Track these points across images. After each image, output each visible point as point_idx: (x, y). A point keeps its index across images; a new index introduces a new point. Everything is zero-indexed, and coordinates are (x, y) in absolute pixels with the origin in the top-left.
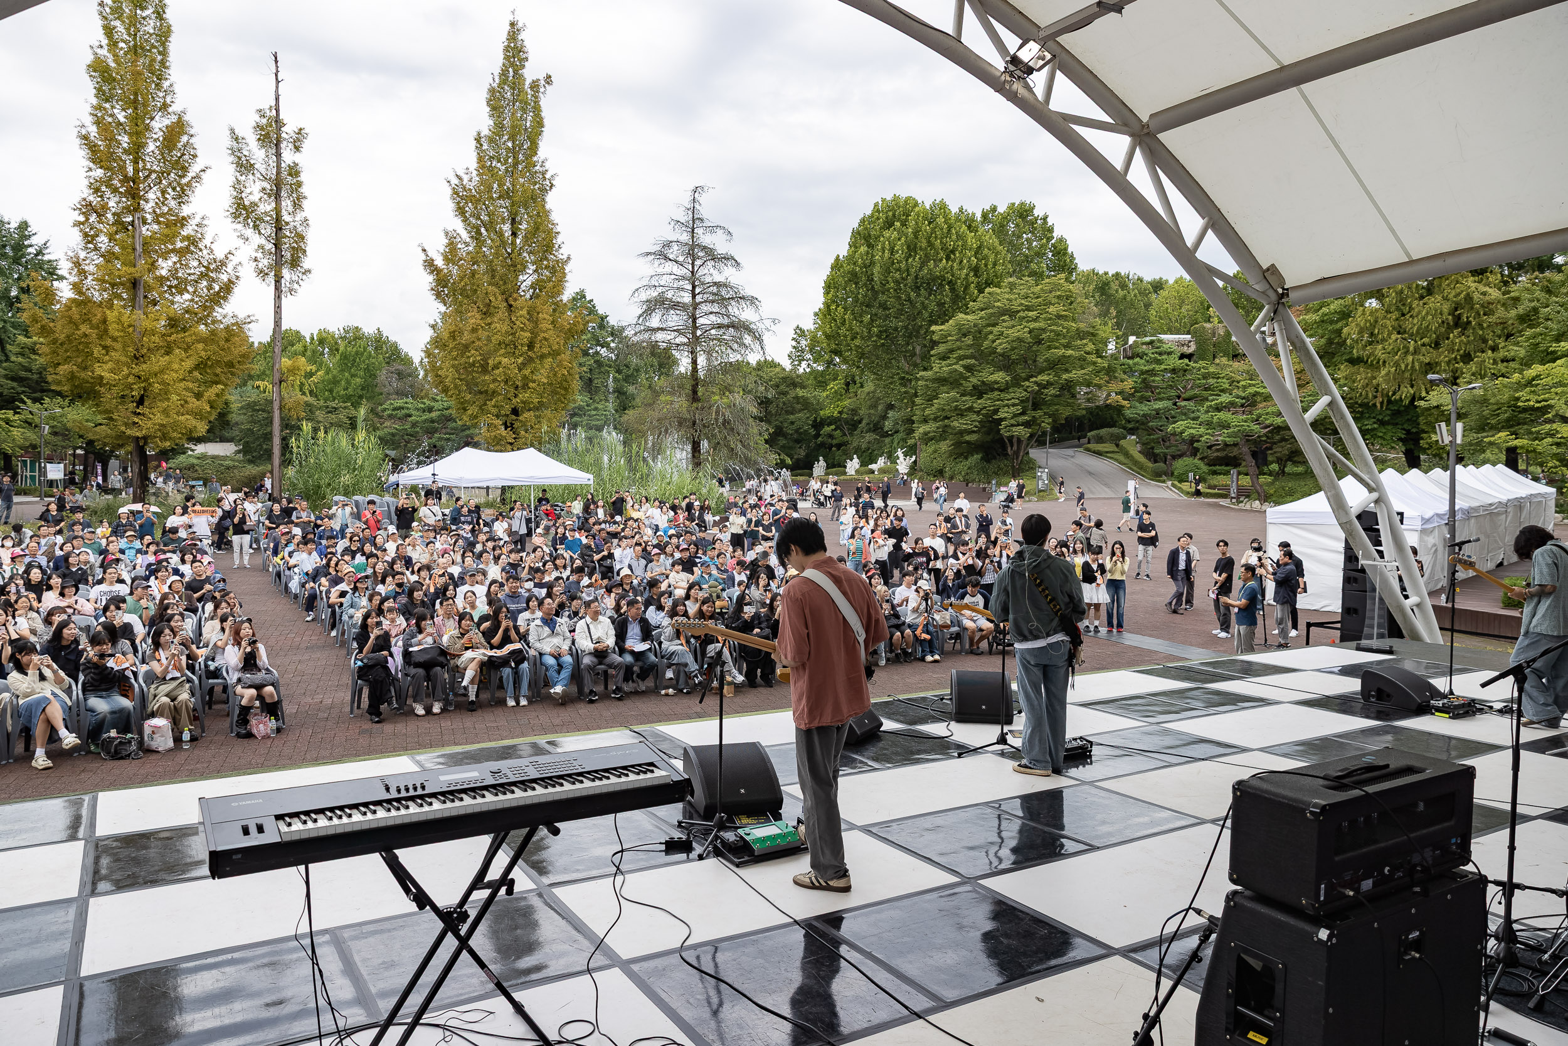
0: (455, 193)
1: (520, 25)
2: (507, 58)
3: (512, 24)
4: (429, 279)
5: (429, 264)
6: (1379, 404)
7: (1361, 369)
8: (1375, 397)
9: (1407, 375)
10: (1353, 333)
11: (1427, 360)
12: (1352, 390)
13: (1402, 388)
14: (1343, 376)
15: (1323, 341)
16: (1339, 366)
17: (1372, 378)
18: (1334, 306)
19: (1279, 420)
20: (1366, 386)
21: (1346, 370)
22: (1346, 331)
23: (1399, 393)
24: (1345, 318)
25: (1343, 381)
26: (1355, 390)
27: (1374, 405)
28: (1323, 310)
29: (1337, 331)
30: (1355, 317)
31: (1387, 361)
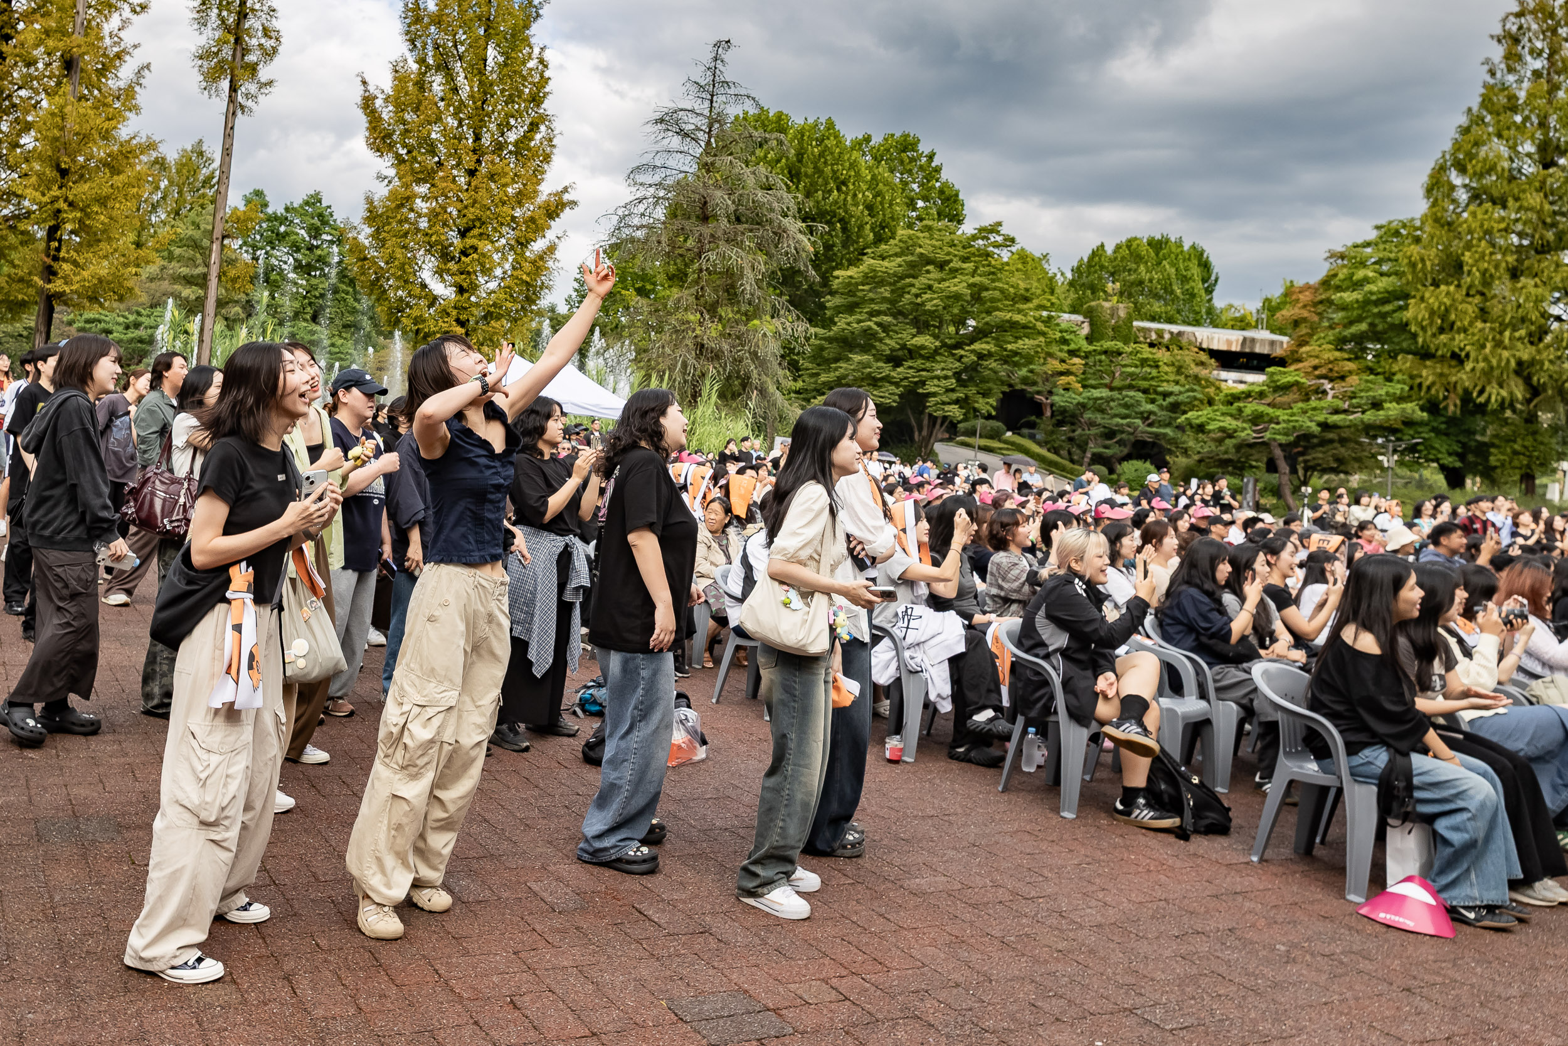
6: (1453, 407)
7: (1428, 363)
8: (1445, 398)
9: (1496, 373)
10: (1420, 317)
11: (1525, 357)
12: (1411, 388)
13: (1488, 389)
14: (1400, 370)
15: (1364, 326)
16: (1395, 358)
17: (1441, 375)
18: (1383, 284)
19: (1336, 418)
20: (1433, 383)
21: (1405, 362)
22: (1408, 315)
23: (1485, 395)
24: (1398, 299)
25: (1398, 377)
26: (1416, 387)
27: (1446, 408)
28: (1368, 288)
29: (1383, 316)
30: (1422, 299)
31: (1473, 355)
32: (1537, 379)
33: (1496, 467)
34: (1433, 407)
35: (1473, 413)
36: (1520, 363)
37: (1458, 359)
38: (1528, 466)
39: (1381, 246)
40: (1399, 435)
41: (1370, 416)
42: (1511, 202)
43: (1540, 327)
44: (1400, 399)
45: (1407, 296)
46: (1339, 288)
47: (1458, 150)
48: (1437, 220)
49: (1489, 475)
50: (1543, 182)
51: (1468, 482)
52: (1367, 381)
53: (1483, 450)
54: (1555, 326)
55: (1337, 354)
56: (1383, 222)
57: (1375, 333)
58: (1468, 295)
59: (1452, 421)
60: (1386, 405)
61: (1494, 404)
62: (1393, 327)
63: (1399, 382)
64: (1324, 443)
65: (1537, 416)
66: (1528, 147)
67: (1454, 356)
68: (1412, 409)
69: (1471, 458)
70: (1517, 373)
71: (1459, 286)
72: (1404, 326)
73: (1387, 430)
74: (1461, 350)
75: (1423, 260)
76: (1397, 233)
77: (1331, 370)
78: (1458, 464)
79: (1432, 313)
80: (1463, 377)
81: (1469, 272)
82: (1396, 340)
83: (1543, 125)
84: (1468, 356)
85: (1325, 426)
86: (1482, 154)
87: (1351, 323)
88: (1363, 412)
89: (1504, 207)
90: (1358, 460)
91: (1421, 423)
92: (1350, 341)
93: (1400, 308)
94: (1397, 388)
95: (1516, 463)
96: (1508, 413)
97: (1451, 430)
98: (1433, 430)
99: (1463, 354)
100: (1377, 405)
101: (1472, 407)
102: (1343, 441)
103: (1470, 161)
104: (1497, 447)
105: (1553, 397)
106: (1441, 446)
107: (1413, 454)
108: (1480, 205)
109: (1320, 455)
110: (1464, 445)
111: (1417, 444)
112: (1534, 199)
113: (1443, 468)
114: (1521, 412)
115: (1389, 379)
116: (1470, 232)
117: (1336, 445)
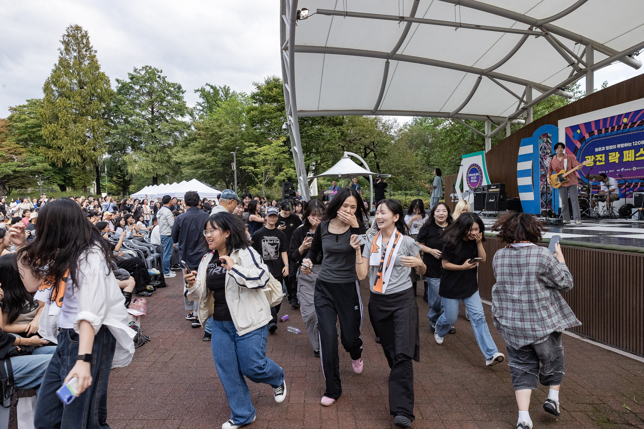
6: (60, 164)
7: (50, 150)
8: (57, 162)
9: (72, 154)
10: (46, 134)
11: (80, 149)
12: (45, 158)
13: (70, 159)
14: (41, 152)
15: (26, 136)
16: (39, 147)
17: (55, 154)
18: (32, 121)
19: (19, 168)
20: (53, 157)
21: (42, 150)
22: (42, 133)
23: (70, 161)
24: (37, 127)
25: (41, 154)
26: (47, 158)
27: (58, 165)
28: (27, 122)
29: (34, 133)
30: (46, 127)
31: (64, 147)
32: (85, 155)
33: (75, 184)
34: (53, 165)
35: (67, 167)
36: (79, 151)
37: (60, 148)
38: (84, 183)
39: (30, 108)
40: (43, 174)
41: (32, 168)
42: (71, 99)
43: (84, 139)
44: (42, 162)
45: (41, 126)
46: (15, 121)
47: (53, 78)
48: (48, 101)
49: (73, 186)
50: (81, 93)
51: (67, 189)
52: (29, 155)
53: (70, 178)
54: (88, 139)
55: (17, 145)
56: (30, 99)
57: (31, 138)
58: (61, 127)
59: (60, 169)
60: (37, 164)
61: (72, 164)
62: (37, 136)
63: (41, 156)
64: (15, 178)
65: (85, 168)
66: (75, 81)
67: (58, 147)
68: (46, 165)
69: (67, 181)
70: (79, 154)
71: (58, 124)
72: (40, 137)
73: (39, 173)
74: (61, 146)
75: (45, 114)
76: (35, 104)
77: (15, 151)
78: (63, 184)
79: (50, 133)
80: (62, 155)
81: (61, 120)
82: (38, 141)
83: (78, 74)
84: (63, 147)
85: (15, 171)
86: (61, 81)
87: (21, 134)
88: (29, 167)
89: (70, 100)
90: (29, 183)
91: (50, 170)
92: (22, 141)
93: (39, 130)
94: (40, 158)
95: (81, 182)
96: (77, 167)
97: (60, 172)
98: (54, 172)
99: (61, 147)
100: (34, 164)
101: (66, 165)
102: (23, 177)
103: (58, 82)
104: (75, 177)
105: (89, 161)
106: (58, 178)
107: (49, 181)
108: (62, 98)
109: (15, 182)
110: (65, 177)
111: (49, 177)
112: (79, 98)
113: (59, 185)
114: (81, 166)
115: (37, 155)
116: (60, 106)
117: (20, 178)
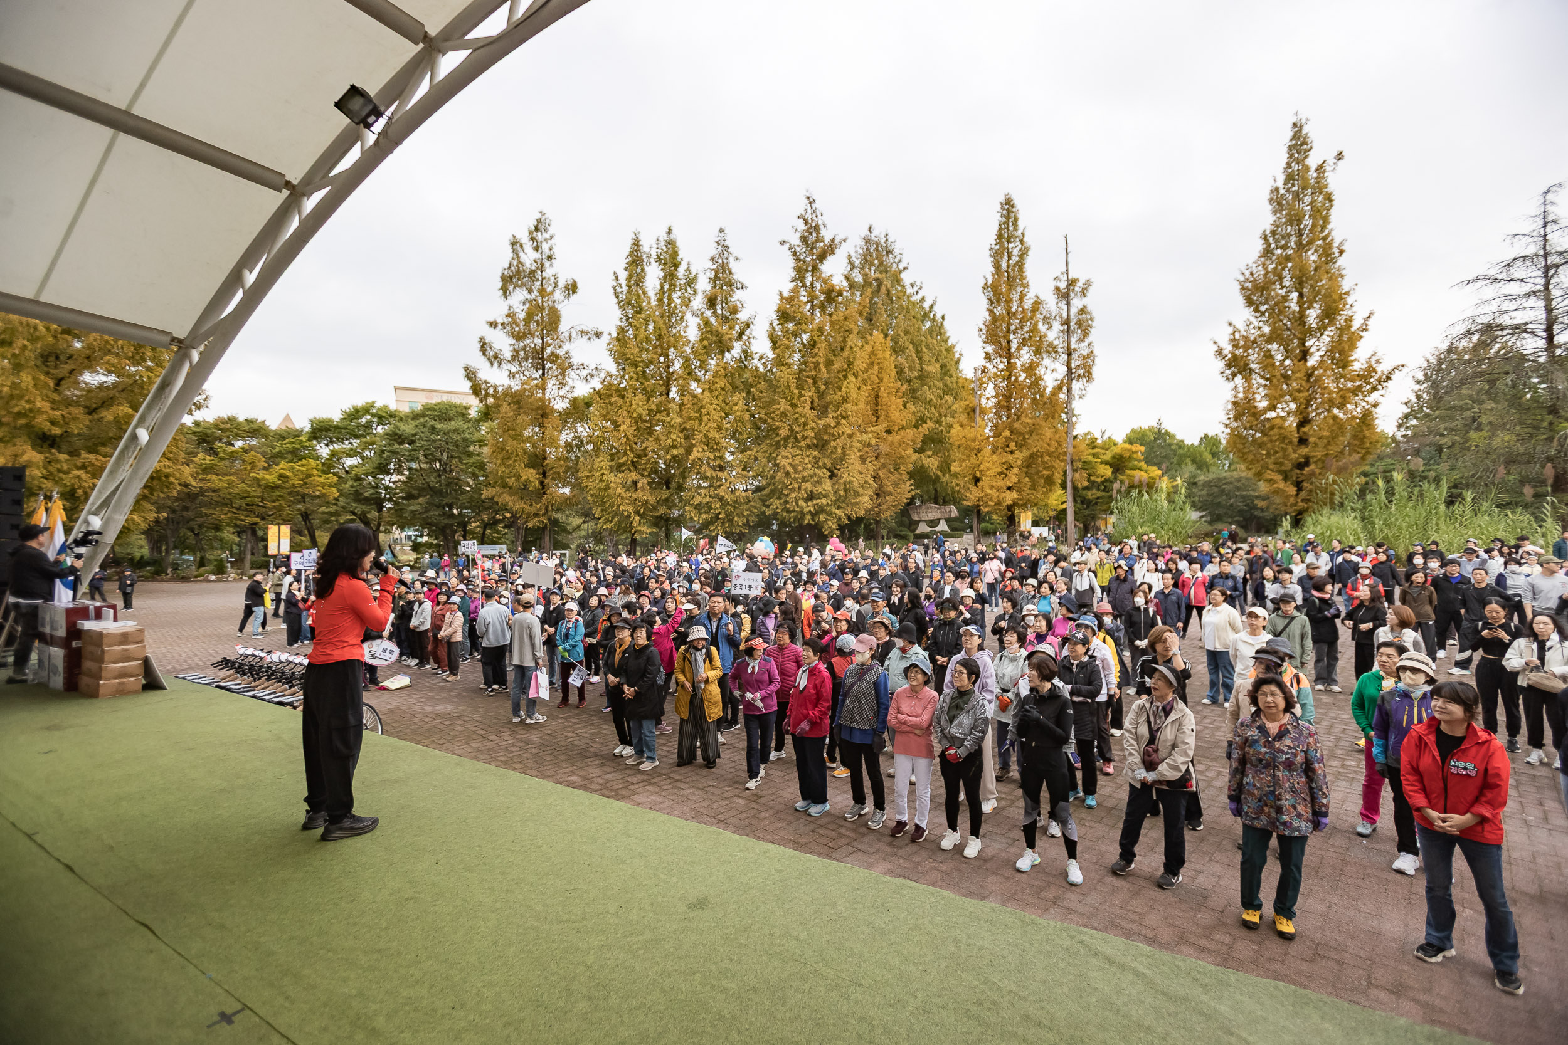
0: (1243, 288)
1: (1303, 121)
2: (1291, 156)
3: (1295, 125)
4: (1221, 365)
5: (1220, 352)
